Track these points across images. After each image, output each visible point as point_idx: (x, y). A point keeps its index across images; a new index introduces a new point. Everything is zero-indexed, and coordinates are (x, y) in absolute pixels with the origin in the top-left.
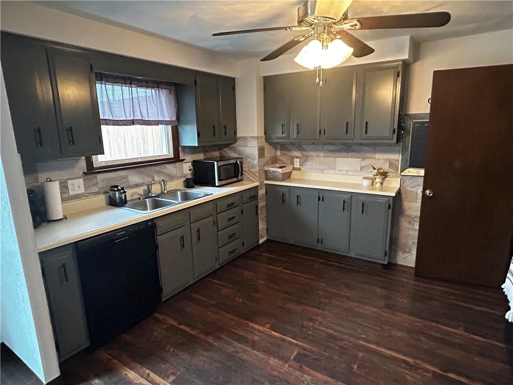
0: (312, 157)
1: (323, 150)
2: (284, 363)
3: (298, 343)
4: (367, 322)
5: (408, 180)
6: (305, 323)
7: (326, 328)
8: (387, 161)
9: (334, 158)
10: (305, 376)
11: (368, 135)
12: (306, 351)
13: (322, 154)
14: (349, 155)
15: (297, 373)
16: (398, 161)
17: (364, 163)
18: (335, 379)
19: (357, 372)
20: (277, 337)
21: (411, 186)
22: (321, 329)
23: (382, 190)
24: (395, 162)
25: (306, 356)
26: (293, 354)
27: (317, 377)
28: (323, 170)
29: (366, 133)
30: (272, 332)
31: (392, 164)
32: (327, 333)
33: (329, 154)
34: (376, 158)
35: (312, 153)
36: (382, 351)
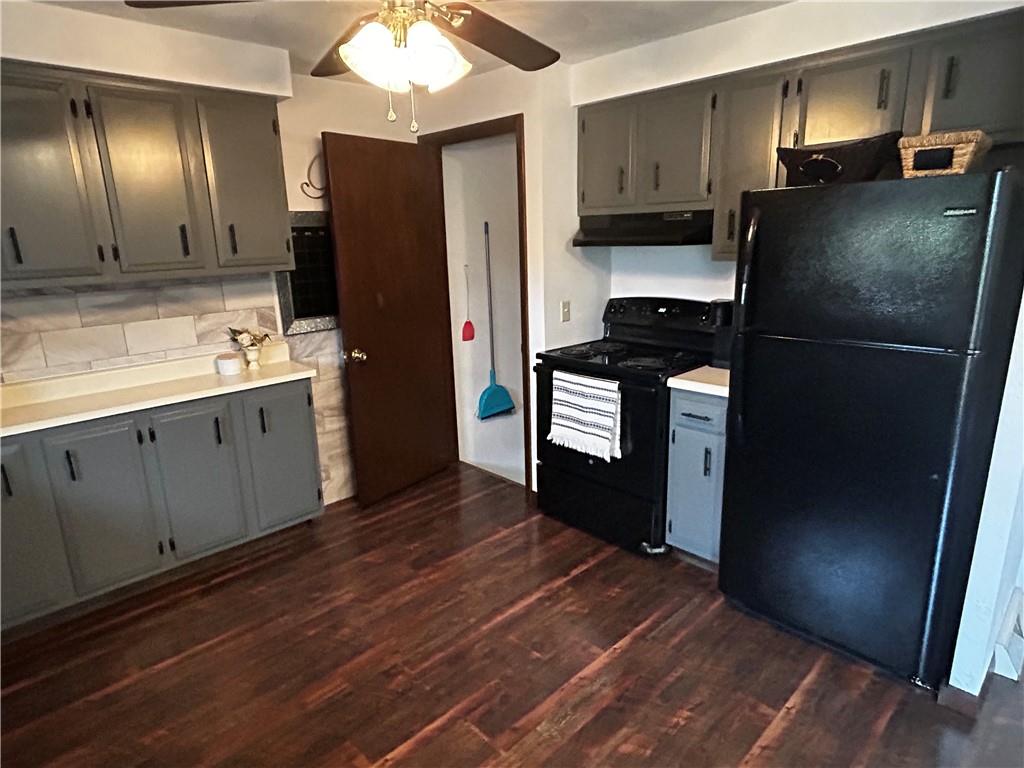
0: (40, 331)
1: (78, 309)
2: (495, 758)
3: (447, 716)
4: (439, 602)
5: (298, 342)
6: (392, 686)
7: (426, 659)
8: (251, 313)
9: (120, 325)
10: (538, 728)
11: (240, 255)
12: (475, 709)
13: (76, 319)
14: (160, 310)
15: (530, 739)
16: (272, 308)
17: (203, 325)
18: (556, 689)
19: (548, 656)
20: (411, 751)
21: (306, 354)
22: (425, 669)
23: (262, 375)
24: (268, 311)
25: (490, 712)
26: (475, 734)
27: (547, 711)
28: (90, 363)
29: (235, 250)
30: (388, 757)
31: (265, 319)
32: (441, 662)
33: (101, 317)
34: (227, 309)
35: (36, 322)
36: (513, 614)
